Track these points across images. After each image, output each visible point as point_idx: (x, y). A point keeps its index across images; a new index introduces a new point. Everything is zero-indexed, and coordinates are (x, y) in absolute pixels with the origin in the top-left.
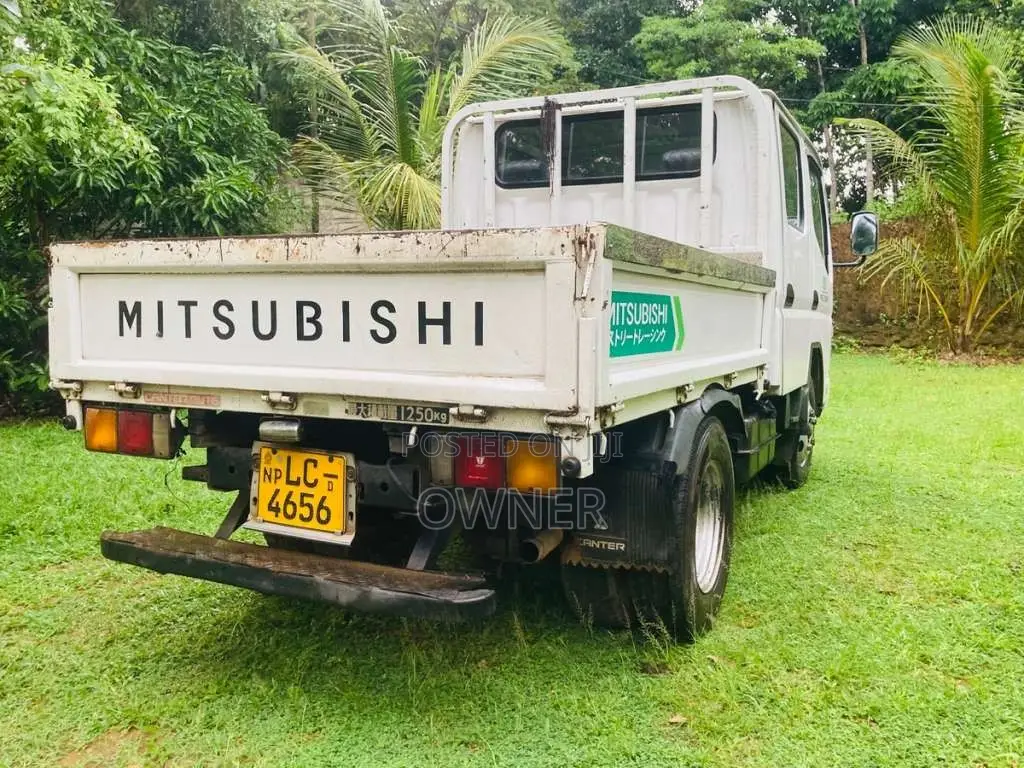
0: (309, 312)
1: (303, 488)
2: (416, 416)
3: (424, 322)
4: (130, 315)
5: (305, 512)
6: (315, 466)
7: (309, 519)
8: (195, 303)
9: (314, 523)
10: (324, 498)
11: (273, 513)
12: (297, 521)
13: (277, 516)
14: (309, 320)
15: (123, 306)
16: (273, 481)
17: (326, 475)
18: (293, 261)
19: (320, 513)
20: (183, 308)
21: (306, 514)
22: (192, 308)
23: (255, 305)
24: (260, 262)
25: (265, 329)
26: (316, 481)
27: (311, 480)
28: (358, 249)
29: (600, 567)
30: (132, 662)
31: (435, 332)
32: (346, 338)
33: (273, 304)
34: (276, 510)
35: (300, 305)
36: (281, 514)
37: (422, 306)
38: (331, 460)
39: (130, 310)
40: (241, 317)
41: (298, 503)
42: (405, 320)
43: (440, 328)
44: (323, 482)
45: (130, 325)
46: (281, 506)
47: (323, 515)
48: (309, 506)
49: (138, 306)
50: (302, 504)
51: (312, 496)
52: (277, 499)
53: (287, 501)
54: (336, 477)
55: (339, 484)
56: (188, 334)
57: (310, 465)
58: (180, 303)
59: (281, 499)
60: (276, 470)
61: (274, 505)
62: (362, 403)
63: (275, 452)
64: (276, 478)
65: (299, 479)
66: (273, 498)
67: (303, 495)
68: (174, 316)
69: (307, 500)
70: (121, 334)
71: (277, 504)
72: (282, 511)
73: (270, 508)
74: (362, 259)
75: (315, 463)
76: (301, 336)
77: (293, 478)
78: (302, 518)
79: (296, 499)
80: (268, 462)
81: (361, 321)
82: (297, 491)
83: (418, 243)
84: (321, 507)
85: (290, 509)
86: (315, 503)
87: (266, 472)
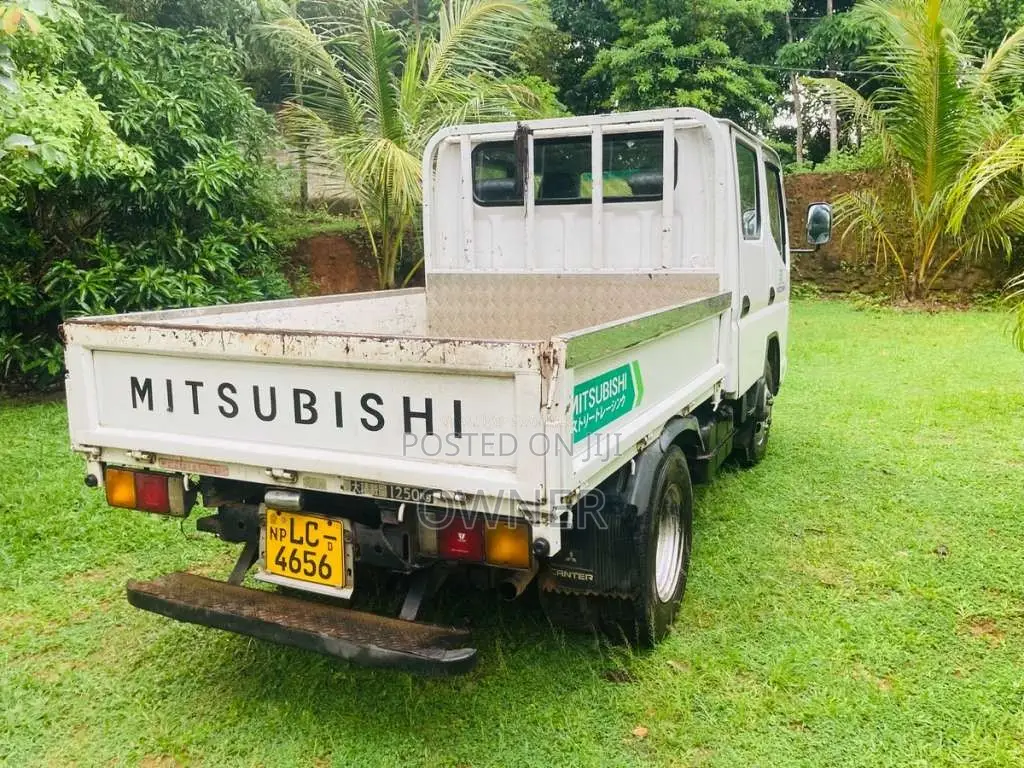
0: (305, 399)
1: (305, 547)
2: (404, 496)
3: (408, 415)
4: (142, 390)
5: (309, 568)
6: (316, 528)
7: (312, 574)
8: (201, 384)
9: (317, 577)
10: (325, 557)
11: (280, 567)
12: (301, 575)
13: (284, 569)
14: (305, 406)
15: (134, 381)
16: (279, 538)
17: (326, 537)
18: (289, 356)
19: (323, 569)
20: (190, 387)
21: (310, 570)
22: (199, 388)
23: (256, 389)
24: (260, 355)
25: (266, 411)
26: (317, 541)
27: (313, 541)
28: (347, 349)
29: (572, 594)
30: (159, 684)
31: (418, 424)
32: (339, 423)
33: (273, 390)
34: (283, 564)
35: (297, 393)
36: (287, 568)
37: (406, 401)
38: (330, 524)
39: (141, 385)
40: (244, 399)
41: (302, 560)
42: (393, 413)
43: (423, 420)
44: (324, 543)
45: (142, 400)
46: (287, 561)
47: (325, 571)
48: (312, 562)
49: (148, 382)
50: (306, 561)
51: (314, 554)
52: (283, 555)
53: (293, 557)
54: (334, 539)
55: (338, 545)
56: (196, 411)
57: (311, 527)
58: (188, 383)
59: (287, 555)
60: (281, 530)
61: (280, 560)
62: (355, 482)
63: (279, 514)
64: (281, 537)
65: (302, 538)
66: (280, 554)
67: (306, 553)
68: (183, 395)
69: (309, 557)
70: (135, 406)
71: (284, 559)
72: (288, 565)
73: (277, 562)
74: (352, 358)
75: (316, 525)
76: (298, 420)
77: (297, 538)
78: (306, 572)
79: (300, 555)
80: (274, 522)
81: (353, 411)
82: (301, 549)
83: (402, 348)
84: (322, 563)
85: (295, 565)
86: (317, 560)
87: (272, 531)
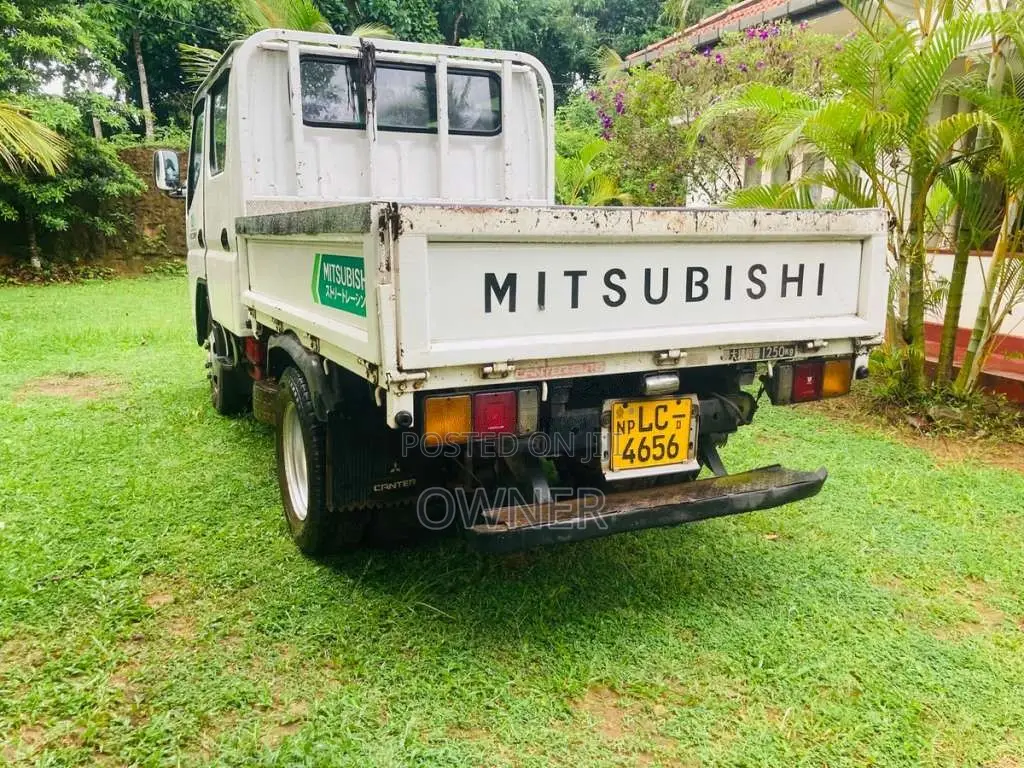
0: (697, 276)
1: (655, 432)
3: (786, 280)
4: (500, 288)
5: (657, 452)
6: (665, 410)
7: (661, 457)
8: (584, 273)
9: (666, 460)
10: (673, 436)
11: (628, 461)
12: (651, 461)
13: (632, 461)
14: (697, 284)
15: (490, 279)
16: (626, 431)
17: (675, 417)
18: (701, 232)
19: (670, 450)
20: (570, 278)
21: (659, 454)
22: (580, 278)
23: (648, 272)
24: (671, 233)
25: (656, 294)
26: (666, 423)
27: (661, 424)
28: (755, 222)
31: (792, 287)
32: (728, 297)
33: (666, 271)
34: (631, 457)
35: (690, 271)
36: (636, 460)
37: (785, 268)
38: (678, 403)
39: (501, 283)
40: (633, 285)
41: (651, 446)
42: (773, 280)
43: (796, 284)
44: (672, 423)
45: (500, 299)
46: (636, 452)
47: (673, 451)
48: (661, 446)
49: (511, 279)
50: (655, 446)
51: (663, 437)
52: (630, 447)
53: (642, 446)
54: (684, 416)
55: (685, 422)
56: (575, 304)
57: (661, 411)
58: (567, 273)
59: (635, 447)
60: (628, 421)
61: (628, 453)
62: (734, 349)
63: (625, 406)
64: (629, 428)
65: (651, 425)
66: (626, 447)
67: (655, 438)
68: (559, 288)
69: (658, 441)
70: (488, 308)
71: (632, 451)
72: (637, 456)
73: (625, 457)
74: (759, 231)
75: (665, 408)
76: (689, 298)
77: (646, 425)
78: (655, 458)
79: (649, 443)
80: (620, 416)
81: (741, 281)
82: (649, 436)
83: (798, 219)
84: (671, 443)
85: (644, 453)
86: (665, 442)
87: (619, 425)
